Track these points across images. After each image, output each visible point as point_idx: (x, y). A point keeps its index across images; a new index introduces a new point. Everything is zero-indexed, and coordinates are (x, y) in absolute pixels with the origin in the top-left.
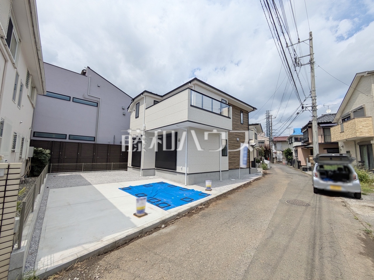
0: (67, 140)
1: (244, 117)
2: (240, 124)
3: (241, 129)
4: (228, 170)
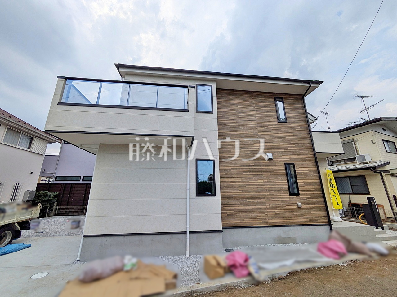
0: (81, 182)
1: (289, 108)
2: (277, 124)
3: (280, 134)
4: (221, 229)
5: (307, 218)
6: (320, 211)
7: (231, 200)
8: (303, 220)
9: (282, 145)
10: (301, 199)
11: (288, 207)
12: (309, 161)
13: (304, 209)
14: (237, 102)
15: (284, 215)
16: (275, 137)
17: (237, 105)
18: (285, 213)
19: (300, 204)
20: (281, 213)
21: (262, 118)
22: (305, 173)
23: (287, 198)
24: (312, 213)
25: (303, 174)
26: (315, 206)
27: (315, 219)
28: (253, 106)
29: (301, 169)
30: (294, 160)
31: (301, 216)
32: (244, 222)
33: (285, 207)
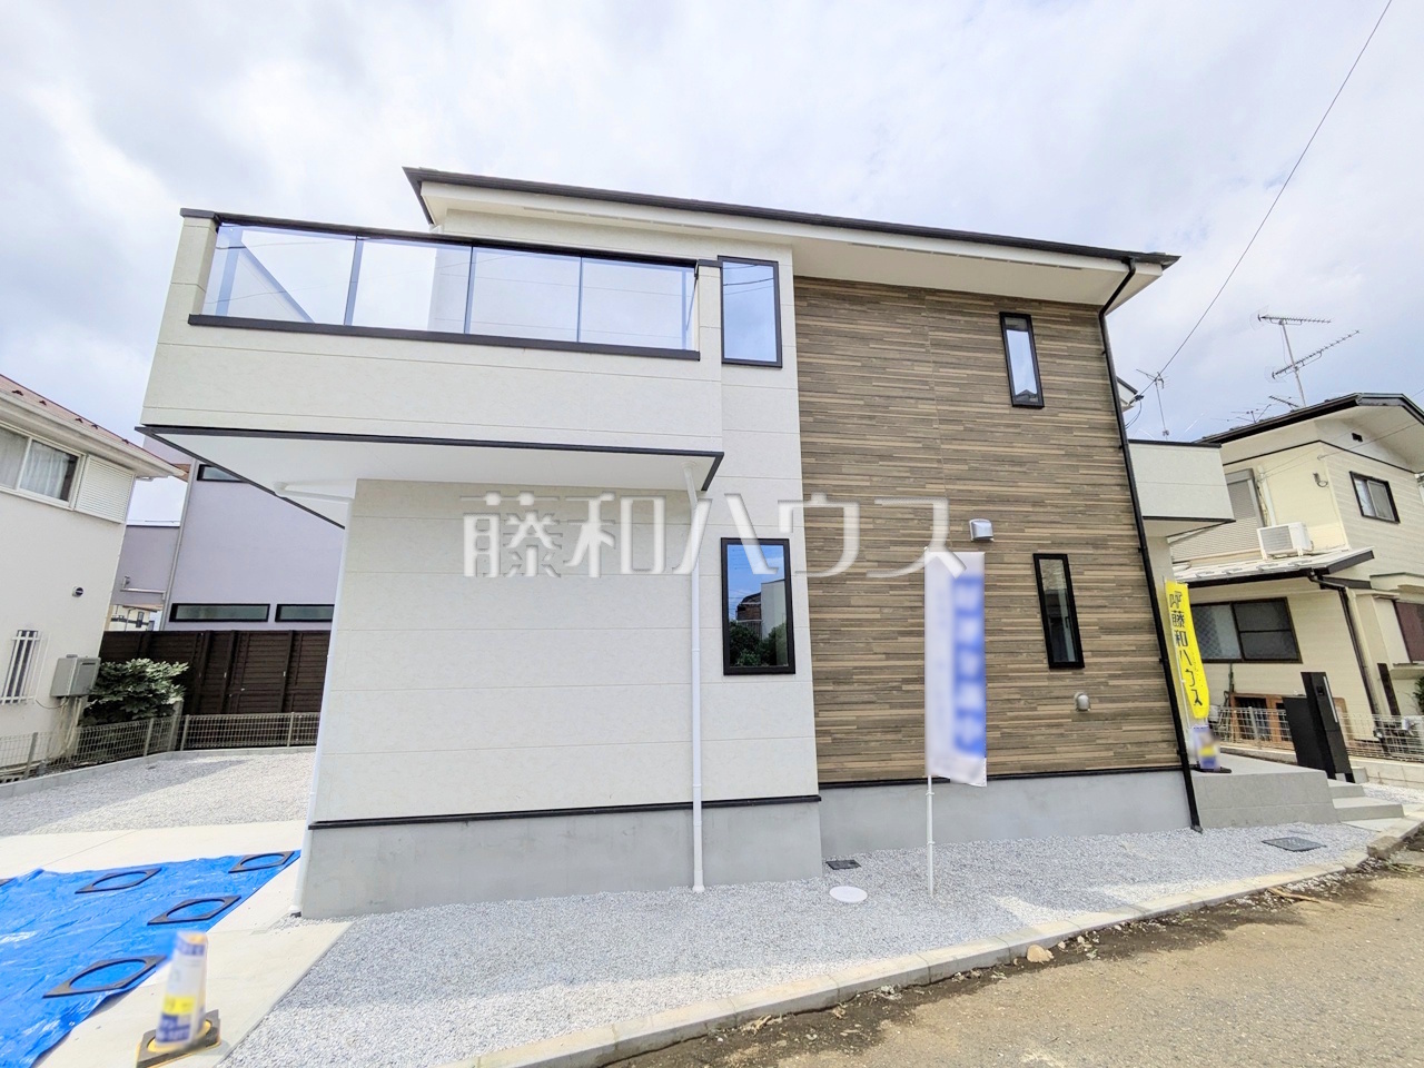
0: (271, 625)
1: (1051, 356)
2: (1007, 412)
3: (1020, 450)
4: (815, 791)
5: (1108, 747)
6: (1151, 721)
7: (846, 688)
8: (1096, 754)
9: (1026, 489)
10: (1089, 681)
11: (1043, 710)
12: (1118, 548)
13: (1097, 717)
14: (864, 327)
15: (1029, 739)
16: (1000, 460)
17: (863, 339)
18: (1033, 732)
19: (1084, 698)
20: (1021, 731)
21: (957, 390)
22: (1102, 589)
23: (1039, 678)
24: (1124, 728)
25: (1095, 593)
26: (1137, 704)
27: (1137, 749)
28: (922, 346)
29: (1089, 575)
30: (1068, 545)
31: (1089, 741)
32: (891, 763)
33: (1035, 709)
